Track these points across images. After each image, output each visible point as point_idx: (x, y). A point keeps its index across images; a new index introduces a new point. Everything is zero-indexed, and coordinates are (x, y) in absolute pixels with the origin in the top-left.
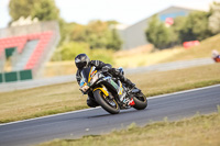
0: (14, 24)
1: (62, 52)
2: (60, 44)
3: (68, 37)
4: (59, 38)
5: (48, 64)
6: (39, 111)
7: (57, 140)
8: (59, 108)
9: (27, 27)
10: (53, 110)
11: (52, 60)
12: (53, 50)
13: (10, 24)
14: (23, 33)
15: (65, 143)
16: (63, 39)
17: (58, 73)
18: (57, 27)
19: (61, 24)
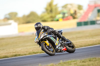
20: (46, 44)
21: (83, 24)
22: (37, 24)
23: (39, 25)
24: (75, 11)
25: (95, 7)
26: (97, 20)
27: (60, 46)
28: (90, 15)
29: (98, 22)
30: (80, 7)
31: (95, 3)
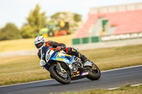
25: (99, 17)
28: (91, 29)
31: (98, 12)
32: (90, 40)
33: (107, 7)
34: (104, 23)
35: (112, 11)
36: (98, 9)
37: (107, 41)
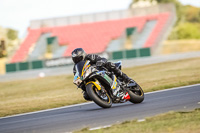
0: (135, 6)
1: (178, 32)
2: (177, 24)
3: (183, 18)
4: (175, 19)
5: (165, 42)
6: (156, 85)
7: (171, 112)
8: (174, 83)
9: (146, 8)
10: (168, 84)
11: (169, 39)
12: (170, 30)
13: (131, 6)
14: (142, 14)
15: (179, 115)
16: (179, 19)
17: (174, 51)
18: (174, 9)
19: (178, 6)
20: (95, 87)
21: (18, 67)
22: (76, 51)
23: (79, 53)
24: (3, 42)
25: (43, 33)
26: (47, 60)
27: (120, 91)
28: (31, 49)
29: (49, 64)
30: (12, 34)
31: (42, 26)
32: (31, 66)
33: (55, 19)
34: (50, 41)
35: (62, 24)
36: (42, 22)
37: (55, 66)
